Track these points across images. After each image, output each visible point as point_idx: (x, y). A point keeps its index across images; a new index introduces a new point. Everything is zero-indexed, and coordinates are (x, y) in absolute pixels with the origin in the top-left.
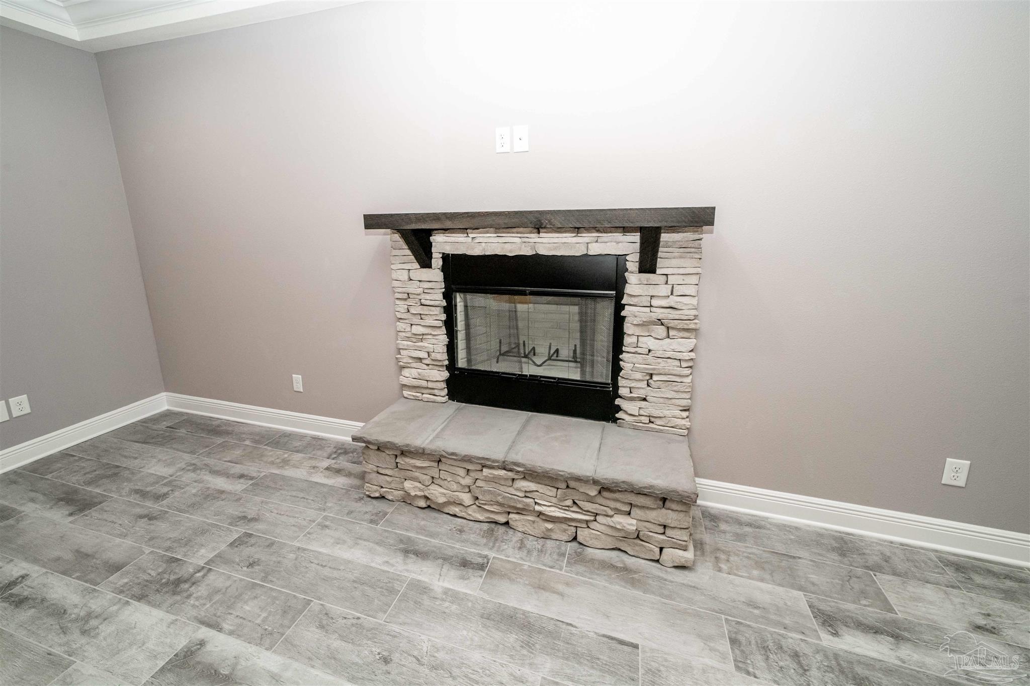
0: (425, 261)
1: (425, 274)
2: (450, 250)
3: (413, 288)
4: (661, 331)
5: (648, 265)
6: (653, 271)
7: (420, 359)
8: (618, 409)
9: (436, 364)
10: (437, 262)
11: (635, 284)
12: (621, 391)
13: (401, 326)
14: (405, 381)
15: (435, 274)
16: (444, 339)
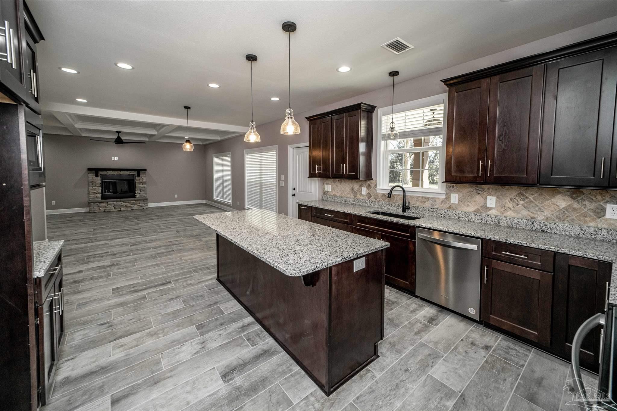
0: (97, 175)
1: (97, 178)
2: (102, 174)
3: (93, 180)
4: (141, 184)
5: (139, 175)
6: (139, 176)
7: (95, 193)
8: (136, 195)
9: (99, 193)
10: (99, 176)
11: (137, 178)
12: (136, 193)
13: (90, 187)
14: (90, 197)
15: (99, 178)
16: (101, 189)
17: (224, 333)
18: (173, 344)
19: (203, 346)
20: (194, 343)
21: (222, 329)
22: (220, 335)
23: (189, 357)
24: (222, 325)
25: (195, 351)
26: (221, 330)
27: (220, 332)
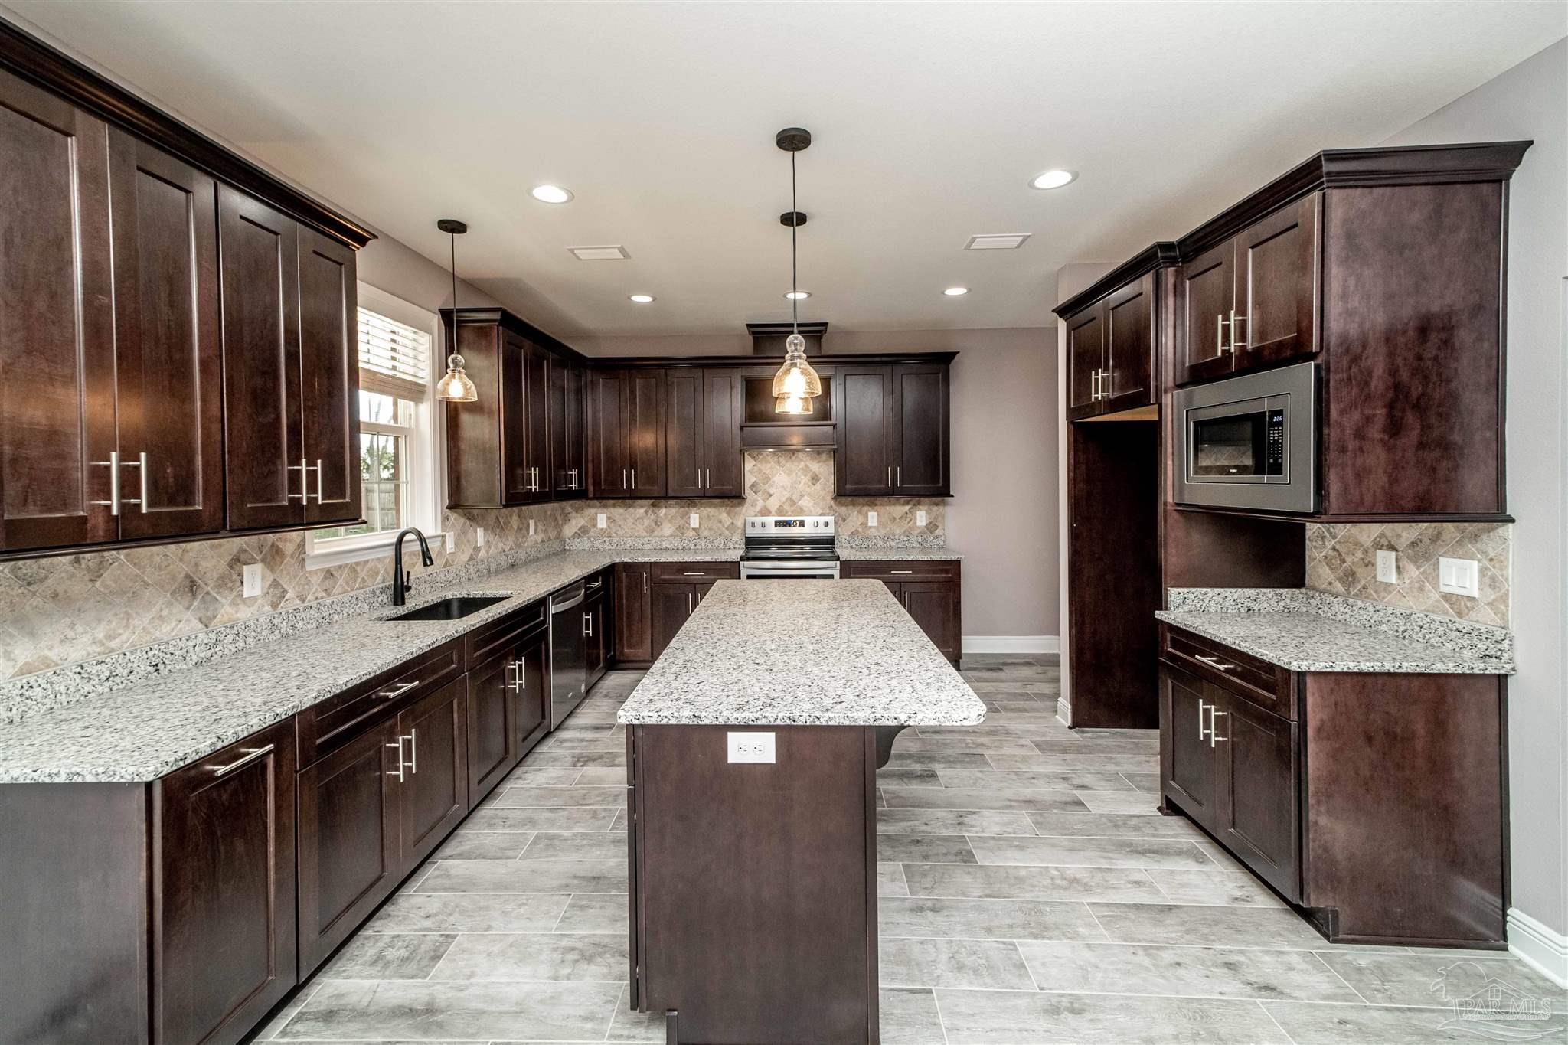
17: (916, 823)
18: (1021, 844)
19: (961, 819)
20: (978, 829)
21: (919, 832)
22: (926, 824)
23: (985, 812)
24: (918, 841)
25: (974, 816)
26: (923, 832)
27: (924, 828)
